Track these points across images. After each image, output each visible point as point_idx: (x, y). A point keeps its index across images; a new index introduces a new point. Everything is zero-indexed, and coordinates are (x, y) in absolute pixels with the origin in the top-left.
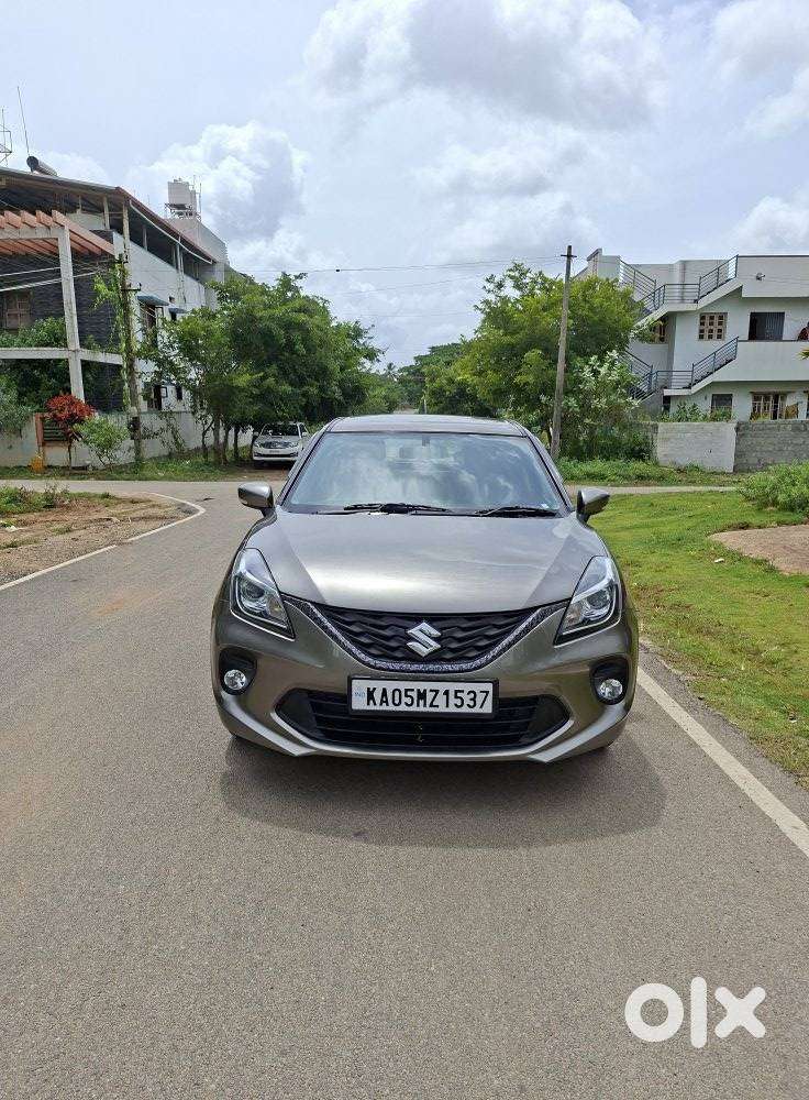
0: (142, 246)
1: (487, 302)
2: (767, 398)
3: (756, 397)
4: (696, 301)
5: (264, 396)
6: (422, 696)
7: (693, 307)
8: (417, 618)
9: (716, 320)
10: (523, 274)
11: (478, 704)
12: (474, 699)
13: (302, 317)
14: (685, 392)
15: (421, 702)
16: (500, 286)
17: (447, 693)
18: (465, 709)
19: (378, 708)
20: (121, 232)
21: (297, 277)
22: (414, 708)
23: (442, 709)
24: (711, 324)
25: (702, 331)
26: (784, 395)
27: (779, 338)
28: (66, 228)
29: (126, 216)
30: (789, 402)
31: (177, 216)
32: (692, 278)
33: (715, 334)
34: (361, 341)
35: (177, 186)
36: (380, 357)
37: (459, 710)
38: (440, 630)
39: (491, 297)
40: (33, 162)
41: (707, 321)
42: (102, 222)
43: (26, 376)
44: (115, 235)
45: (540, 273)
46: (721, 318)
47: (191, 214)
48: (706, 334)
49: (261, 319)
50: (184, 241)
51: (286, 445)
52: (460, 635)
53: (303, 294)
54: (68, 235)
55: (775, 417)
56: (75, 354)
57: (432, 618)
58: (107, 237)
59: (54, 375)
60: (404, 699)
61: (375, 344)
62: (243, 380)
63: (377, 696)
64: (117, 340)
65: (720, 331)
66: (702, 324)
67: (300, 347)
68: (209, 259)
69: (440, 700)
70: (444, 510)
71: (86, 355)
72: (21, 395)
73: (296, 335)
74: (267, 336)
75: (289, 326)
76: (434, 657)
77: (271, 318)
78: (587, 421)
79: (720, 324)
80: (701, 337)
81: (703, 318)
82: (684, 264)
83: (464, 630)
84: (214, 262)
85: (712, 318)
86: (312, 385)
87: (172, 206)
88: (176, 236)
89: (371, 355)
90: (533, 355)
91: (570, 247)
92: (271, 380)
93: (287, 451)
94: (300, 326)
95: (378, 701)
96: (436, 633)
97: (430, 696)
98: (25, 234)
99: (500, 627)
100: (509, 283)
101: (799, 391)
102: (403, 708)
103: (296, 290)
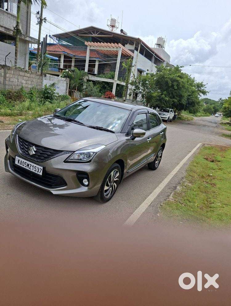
0: (143, 55)
5: (160, 99)
6: (28, 165)
8: (33, 145)
11: (39, 172)
12: (38, 170)
13: (178, 79)
15: (28, 167)
17: (33, 166)
18: (36, 172)
19: (19, 165)
20: (137, 50)
21: (181, 67)
22: (26, 168)
23: (31, 170)
28: (121, 48)
29: (140, 46)
31: (158, 48)
34: (202, 88)
35: (160, 39)
36: (207, 94)
37: (35, 172)
38: (37, 149)
40: (122, 31)
42: (132, 47)
43: (104, 86)
44: (135, 51)
47: (162, 47)
49: (166, 78)
50: (155, 54)
51: (164, 115)
52: (41, 152)
53: (182, 72)
54: (121, 50)
56: (116, 81)
57: (36, 146)
58: (133, 51)
59: (110, 87)
60: (25, 165)
61: (206, 90)
62: (155, 94)
63: (20, 162)
64: (125, 79)
67: (176, 87)
68: (162, 60)
69: (32, 168)
70: (82, 124)
71: (119, 82)
72: (100, 90)
73: (175, 83)
74: (167, 83)
75: (173, 80)
76: (33, 156)
77: (169, 78)
83: (43, 151)
84: (164, 61)
86: (176, 99)
87: (157, 44)
88: (153, 53)
89: (204, 93)
92: (163, 96)
93: (164, 116)
94: (177, 81)
95: (20, 164)
96: (35, 150)
97: (30, 166)
98: (112, 49)
99: (51, 153)
102: (24, 167)
103: (180, 71)
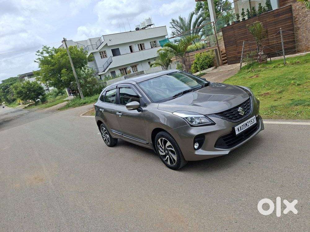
1: (39, 59)
2: (123, 70)
3: (121, 70)
4: (97, 49)
7: (97, 50)
9: (104, 53)
10: (48, 49)
14: (104, 73)
15: (246, 126)
16: (42, 53)
17: (250, 122)
18: (253, 124)
19: (240, 132)
22: (246, 128)
23: (250, 126)
24: (103, 54)
25: (101, 56)
26: (126, 68)
27: (120, 55)
30: (128, 69)
32: (94, 43)
33: (105, 56)
39: (40, 57)
41: (101, 53)
45: (54, 47)
46: (105, 52)
48: (103, 57)
55: (126, 74)
57: (240, 106)
65: (106, 55)
66: (101, 54)
69: (249, 124)
78: (88, 85)
79: (105, 53)
80: (102, 58)
81: (100, 53)
82: (90, 40)
85: (102, 52)
90: (64, 71)
91: (64, 38)
95: (240, 130)
96: (242, 109)
97: (247, 124)
100: (45, 52)
101: (129, 66)
102: (244, 129)
